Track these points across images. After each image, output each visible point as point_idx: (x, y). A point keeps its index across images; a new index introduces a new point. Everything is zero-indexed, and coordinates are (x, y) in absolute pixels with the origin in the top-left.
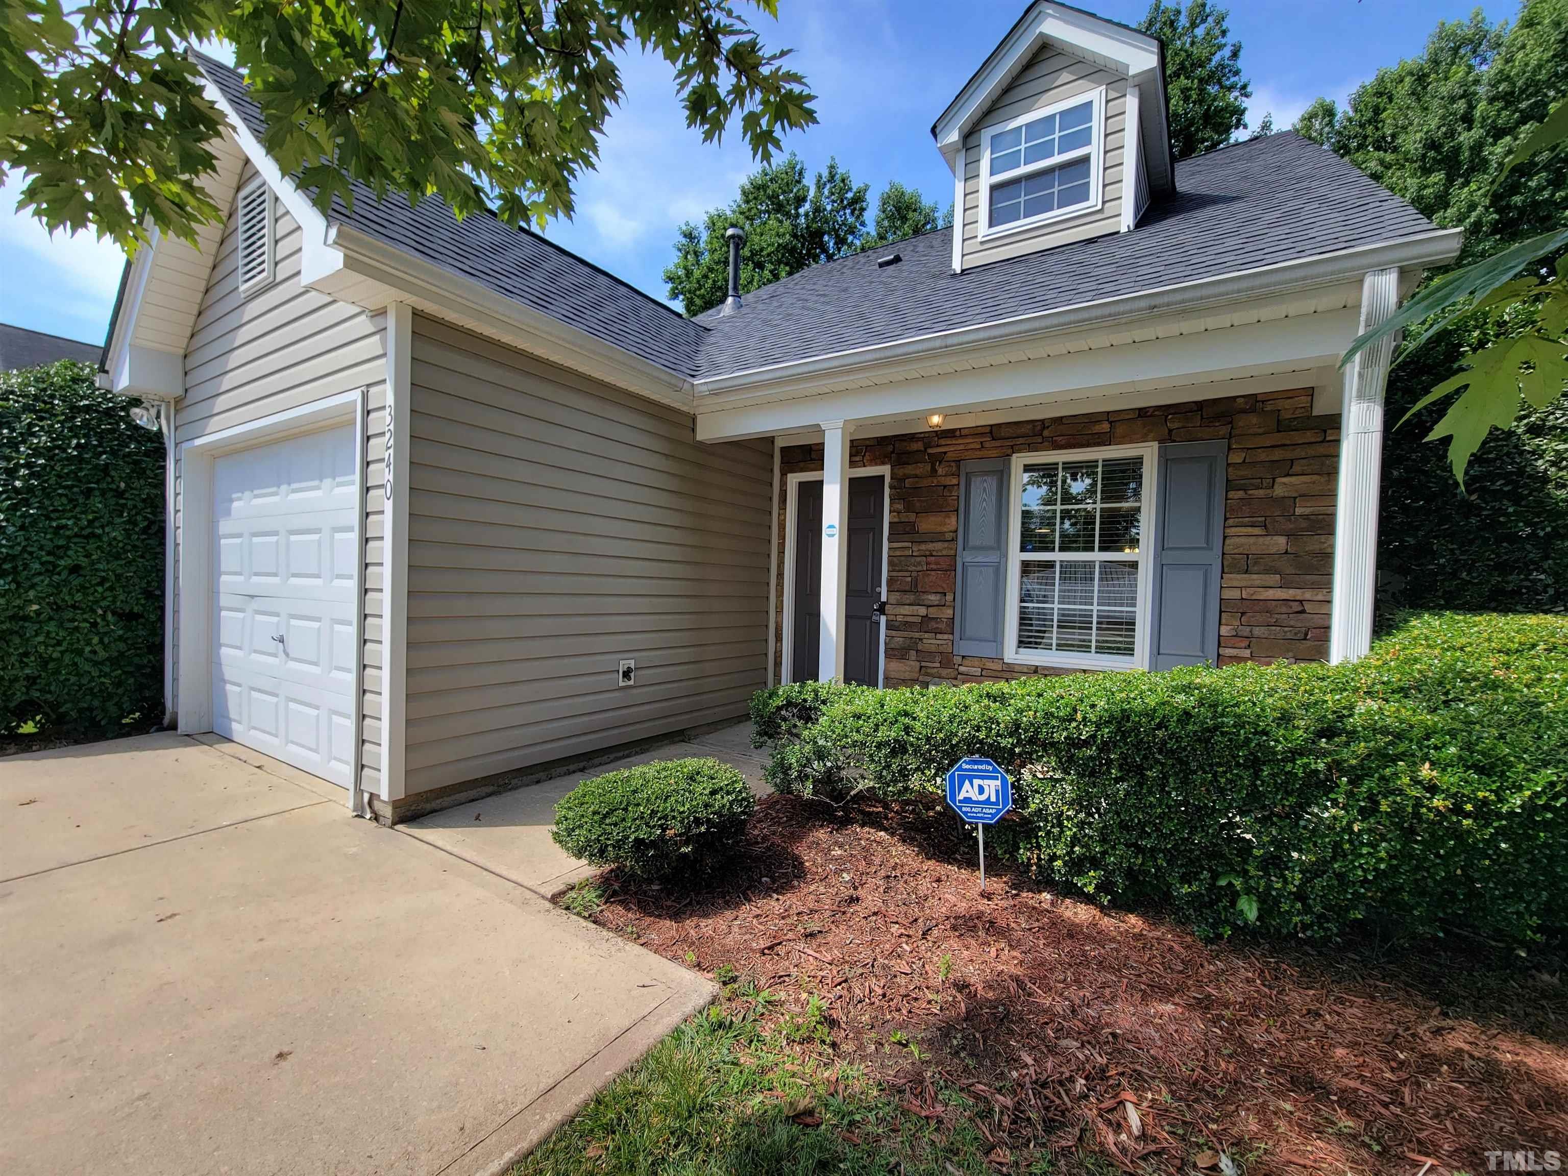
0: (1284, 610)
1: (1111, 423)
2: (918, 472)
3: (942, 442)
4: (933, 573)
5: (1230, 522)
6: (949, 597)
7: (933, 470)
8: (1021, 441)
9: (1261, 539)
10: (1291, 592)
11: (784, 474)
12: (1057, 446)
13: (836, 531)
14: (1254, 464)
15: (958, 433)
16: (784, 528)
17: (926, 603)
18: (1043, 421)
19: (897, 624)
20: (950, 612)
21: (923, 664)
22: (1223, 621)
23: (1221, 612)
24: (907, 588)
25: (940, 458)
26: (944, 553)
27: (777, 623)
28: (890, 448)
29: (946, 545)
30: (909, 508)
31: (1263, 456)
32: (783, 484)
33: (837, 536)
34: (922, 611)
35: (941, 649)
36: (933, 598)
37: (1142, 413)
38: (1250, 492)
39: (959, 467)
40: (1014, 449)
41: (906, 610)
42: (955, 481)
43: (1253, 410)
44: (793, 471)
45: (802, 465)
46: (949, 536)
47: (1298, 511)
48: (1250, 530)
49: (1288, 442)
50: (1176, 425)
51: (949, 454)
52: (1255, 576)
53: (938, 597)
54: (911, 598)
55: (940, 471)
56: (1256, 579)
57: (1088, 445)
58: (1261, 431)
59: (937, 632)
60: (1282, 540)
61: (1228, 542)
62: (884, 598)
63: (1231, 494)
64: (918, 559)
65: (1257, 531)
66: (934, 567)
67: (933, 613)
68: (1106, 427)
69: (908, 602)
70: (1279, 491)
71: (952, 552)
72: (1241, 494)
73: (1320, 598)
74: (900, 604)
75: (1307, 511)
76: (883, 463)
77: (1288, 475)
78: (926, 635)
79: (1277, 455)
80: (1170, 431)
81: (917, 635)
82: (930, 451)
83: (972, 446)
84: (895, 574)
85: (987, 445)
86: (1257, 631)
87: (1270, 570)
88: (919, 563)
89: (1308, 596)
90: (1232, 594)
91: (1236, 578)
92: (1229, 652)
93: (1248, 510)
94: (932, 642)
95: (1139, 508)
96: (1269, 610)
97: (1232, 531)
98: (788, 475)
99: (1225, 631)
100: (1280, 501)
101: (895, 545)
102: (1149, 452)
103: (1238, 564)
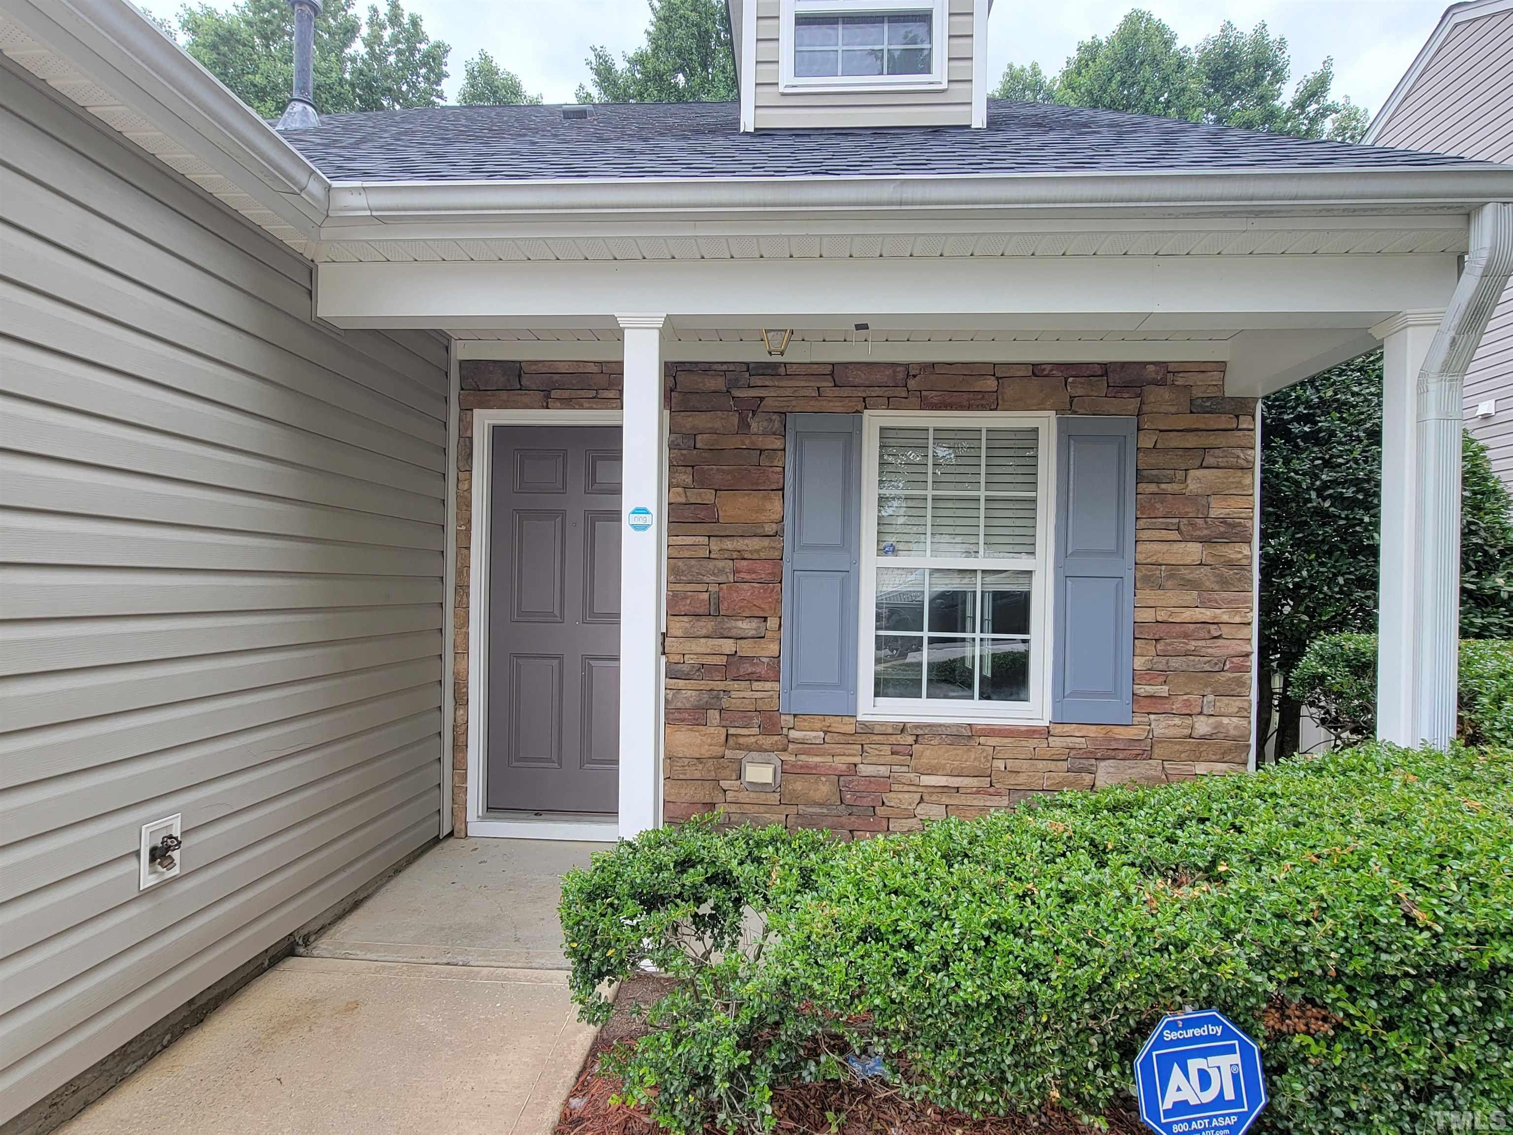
0: (1201, 634)
1: (998, 379)
2: (718, 424)
3: (757, 381)
4: (746, 586)
5: (1142, 523)
6: (772, 623)
7: (744, 425)
8: (877, 391)
9: (1176, 546)
10: (1210, 612)
11: (466, 409)
12: (926, 404)
13: (652, 520)
14: (1166, 450)
15: (782, 370)
16: (469, 505)
17: (734, 633)
18: (907, 366)
19: (686, 668)
20: (772, 647)
21: (732, 731)
22: (1138, 651)
23: (1135, 638)
24: (701, 611)
25: (755, 406)
26: (763, 555)
27: (456, 674)
29: (766, 542)
30: (701, 482)
31: (1176, 440)
32: (466, 426)
33: (653, 530)
34: (728, 646)
35: (761, 706)
36: (747, 626)
37: (1037, 370)
38: (1163, 486)
39: (783, 423)
40: (866, 403)
41: (703, 646)
42: (778, 444)
43: (1160, 383)
44: (484, 405)
45: (504, 395)
46: (770, 529)
47: (1213, 513)
48: (1165, 535)
49: (1203, 427)
50: (1080, 392)
51: (768, 402)
52: (1170, 594)
53: (754, 623)
54: (706, 625)
55: (754, 426)
56: (1172, 597)
57: (969, 408)
58: (1173, 409)
59: (752, 678)
60: (1196, 547)
61: (1139, 548)
63: (1144, 487)
64: (720, 564)
65: (1175, 535)
66: (747, 577)
67: (746, 648)
68: (991, 384)
69: (704, 632)
70: (1193, 486)
71: (776, 554)
72: (1153, 488)
73: (1237, 619)
74: (688, 637)
75: (1223, 512)
77: (1201, 467)
78: (736, 685)
79: (1191, 441)
80: (1073, 398)
81: (721, 685)
82: (736, 393)
83: (804, 392)
84: (678, 587)
85: (829, 392)
86: (1175, 663)
87: (1190, 584)
88: (722, 571)
89: (1225, 618)
90: (1147, 615)
91: (1148, 595)
92: (1143, 690)
93: (1161, 509)
94: (748, 694)
95: (1034, 500)
96: (1186, 636)
97: (1144, 535)
98: (476, 411)
99: (1139, 663)
100: (1193, 499)
101: (679, 540)
102: (1046, 424)
103: (1152, 576)
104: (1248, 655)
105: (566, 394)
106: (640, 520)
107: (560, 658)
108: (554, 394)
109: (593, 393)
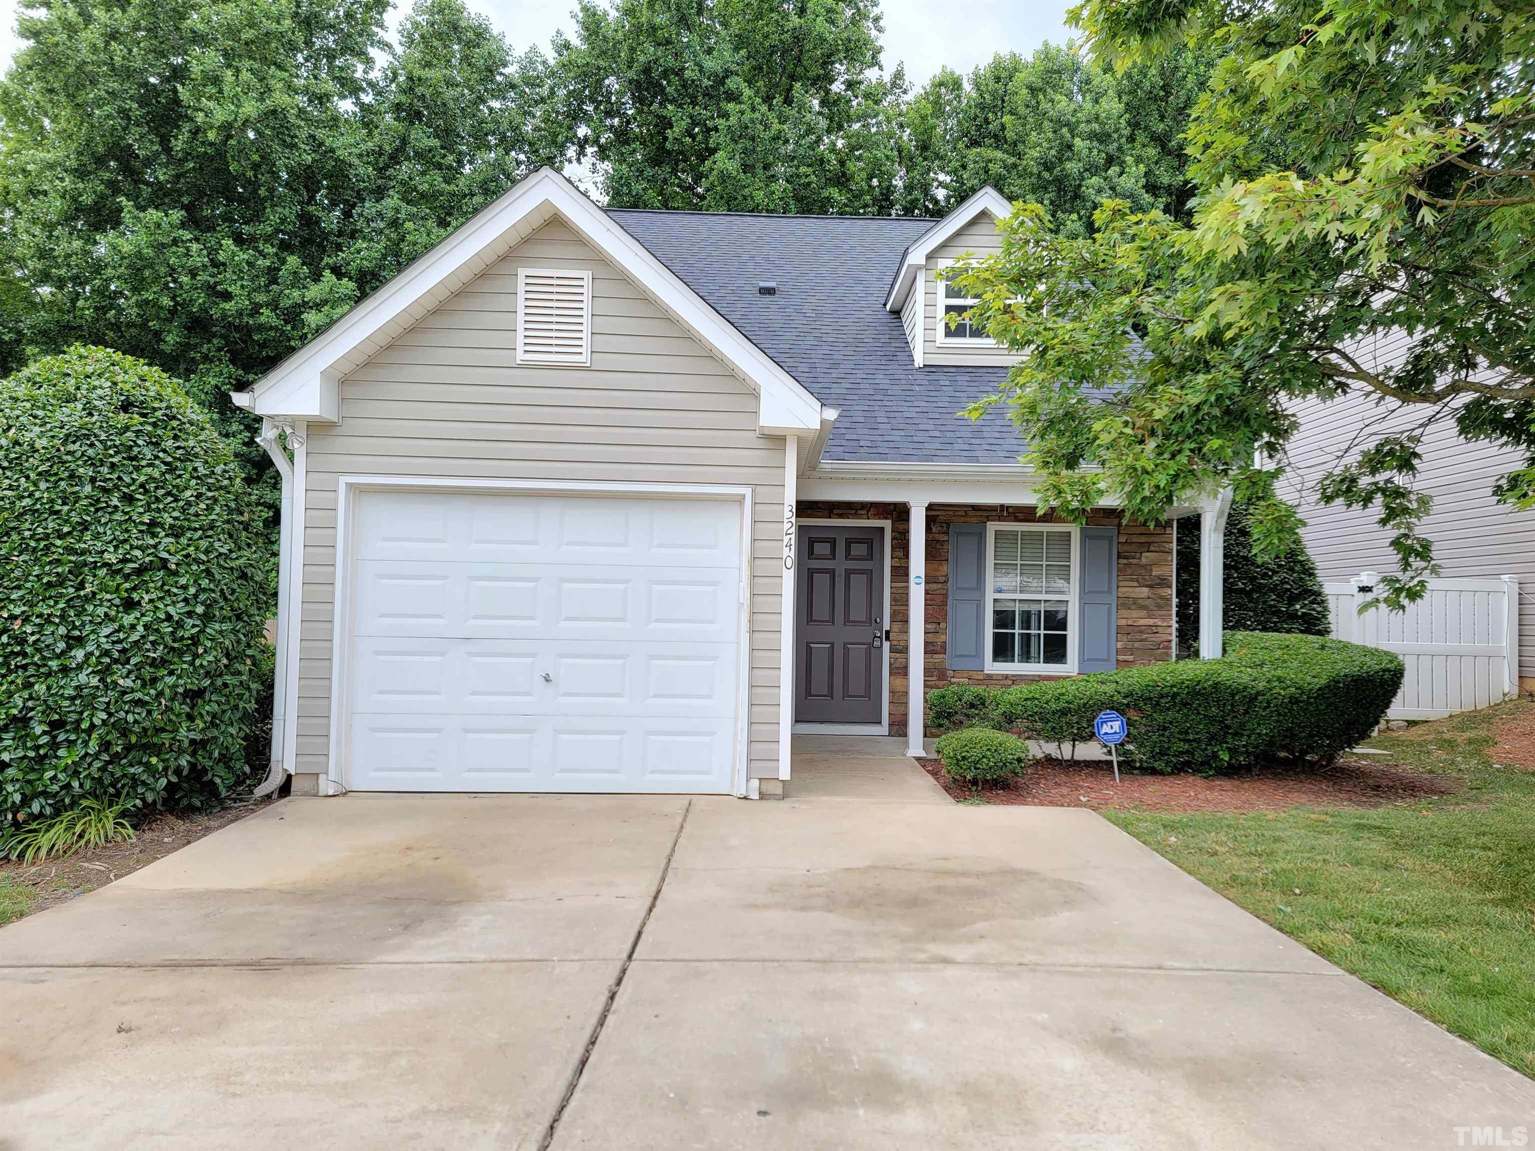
0: (1149, 631)
4: (930, 607)
5: (1120, 578)
6: (942, 625)
7: (929, 529)
8: (994, 516)
9: (1136, 589)
10: (1152, 621)
12: (1017, 521)
14: (1132, 543)
19: (901, 647)
20: (943, 637)
21: (927, 678)
22: (1119, 639)
23: (1117, 633)
25: (935, 520)
26: (938, 592)
28: (892, 507)
29: (940, 586)
31: (1135, 539)
35: (938, 666)
36: (931, 627)
38: (1130, 560)
39: (948, 528)
40: (988, 519)
42: (946, 538)
45: (809, 512)
46: (942, 579)
47: (1154, 573)
48: (1131, 584)
51: (941, 518)
53: (934, 626)
55: (934, 530)
56: (1135, 613)
57: (1036, 523)
58: (1135, 524)
59: (933, 653)
60: (1146, 590)
61: (1119, 590)
62: (886, 626)
63: (1121, 561)
65: (1135, 584)
66: (930, 603)
67: (930, 638)
70: (1144, 561)
71: (945, 592)
72: (1125, 561)
73: (1165, 624)
74: (902, 632)
75: (1158, 573)
76: (886, 518)
77: (1148, 551)
78: (925, 656)
80: (1087, 518)
83: (960, 513)
84: (896, 608)
85: (970, 514)
86: (1137, 645)
87: (1143, 607)
89: (1161, 623)
90: (1123, 622)
91: (1124, 613)
92: (1121, 658)
93: (1129, 571)
94: (933, 661)
95: (1069, 566)
96: (1141, 632)
97: (1121, 584)
99: (1119, 645)
100: (1144, 566)
101: (897, 585)
102: (1074, 530)
103: (1125, 604)
104: (1170, 641)
105: (840, 512)
106: (918, 581)
107: (833, 644)
108: (835, 511)
109: (853, 512)
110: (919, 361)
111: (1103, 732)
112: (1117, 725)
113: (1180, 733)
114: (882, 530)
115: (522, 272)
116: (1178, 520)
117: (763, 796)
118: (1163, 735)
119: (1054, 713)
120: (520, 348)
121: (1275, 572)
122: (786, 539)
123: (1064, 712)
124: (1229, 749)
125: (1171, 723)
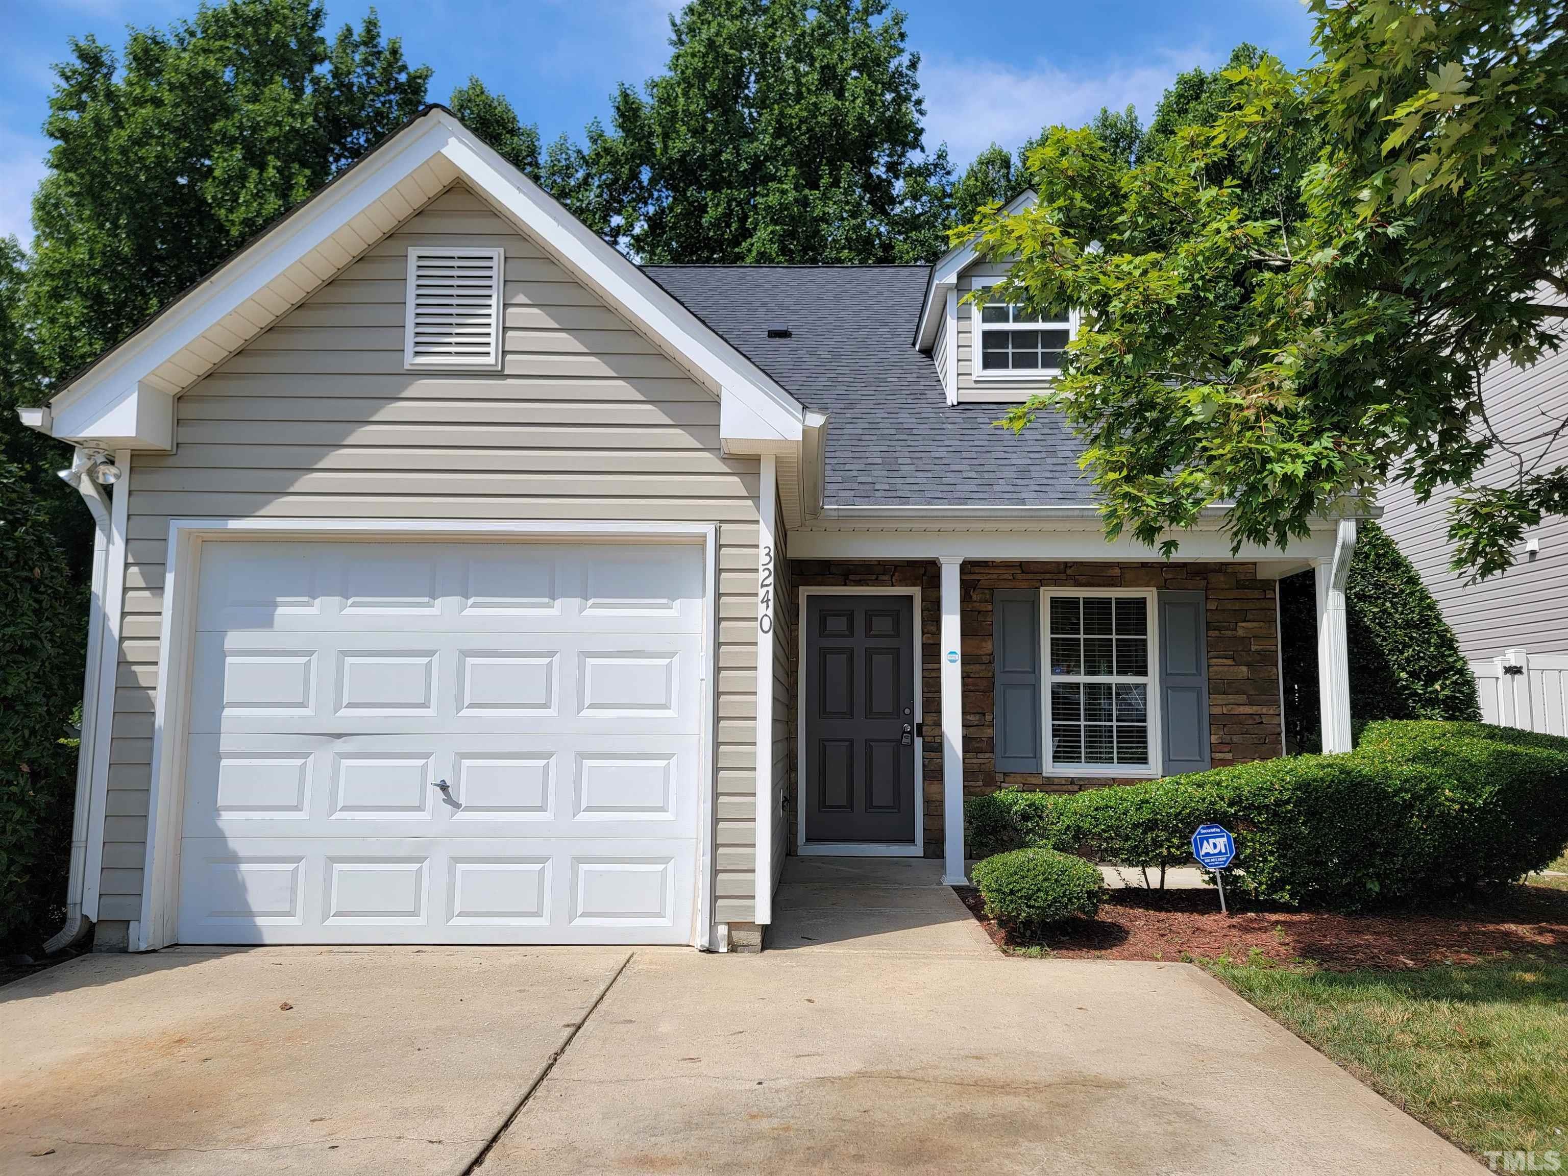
0: (1251, 722)
1: (1120, 568)
3: (975, 569)
4: (972, 694)
5: (1211, 654)
6: (988, 717)
7: (968, 597)
8: (1048, 576)
9: (1232, 668)
10: (1255, 708)
12: (1078, 584)
13: (958, 657)
14: (1223, 611)
15: (990, 564)
18: (1066, 563)
19: (936, 745)
20: (990, 731)
21: (966, 783)
22: (1212, 732)
23: (1210, 724)
25: (975, 585)
26: (982, 675)
28: (922, 571)
29: (984, 667)
31: (1228, 605)
32: (794, 596)
35: (984, 767)
36: (974, 718)
37: (1144, 564)
38: (1222, 632)
39: (992, 597)
40: (1041, 583)
42: (990, 608)
43: (1220, 571)
44: (808, 584)
45: (819, 578)
46: (985, 659)
47: (1253, 648)
48: (1224, 661)
49: (1244, 597)
50: (1170, 576)
51: (983, 583)
52: (1230, 697)
53: (978, 717)
55: (974, 597)
56: (1232, 699)
57: (1103, 585)
58: (1226, 587)
59: (978, 751)
60: (1245, 669)
61: (1211, 669)
62: (918, 718)
63: (1211, 633)
65: (1230, 662)
66: (972, 688)
67: (973, 732)
68: (1118, 572)
70: (1240, 633)
71: (990, 674)
72: (1217, 633)
73: (1271, 712)
74: (937, 726)
75: (1259, 648)
76: (914, 585)
77: (1245, 621)
78: (967, 755)
79: (1237, 606)
80: (1166, 580)
83: (1005, 577)
84: (930, 695)
85: (1019, 577)
86: (1235, 739)
87: (1239, 692)
89: (1264, 711)
90: (1216, 710)
91: (1220, 699)
92: (1218, 756)
93: (1222, 646)
94: (974, 761)
95: (1145, 640)
96: (1241, 722)
97: (1213, 661)
98: (801, 588)
99: (1214, 739)
100: (1241, 640)
101: (930, 666)
102: (1151, 595)
103: (1219, 687)
104: (1279, 734)
105: (858, 577)
107: (851, 742)
108: (851, 577)
109: (874, 577)
110: (952, 398)
111: (1202, 853)
112: (1221, 842)
113: (1308, 853)
114: (910, 598)
115: (413, 253)
116: (1282, 581)
117: (733, 948)
118: (1284, 856)
119: (1136, 826)
120: (409, 348)
121: (1406, 646)
122: (762, 592)
123: (1151, 826)
124: (1378, 876)
125: (1295, 838)
